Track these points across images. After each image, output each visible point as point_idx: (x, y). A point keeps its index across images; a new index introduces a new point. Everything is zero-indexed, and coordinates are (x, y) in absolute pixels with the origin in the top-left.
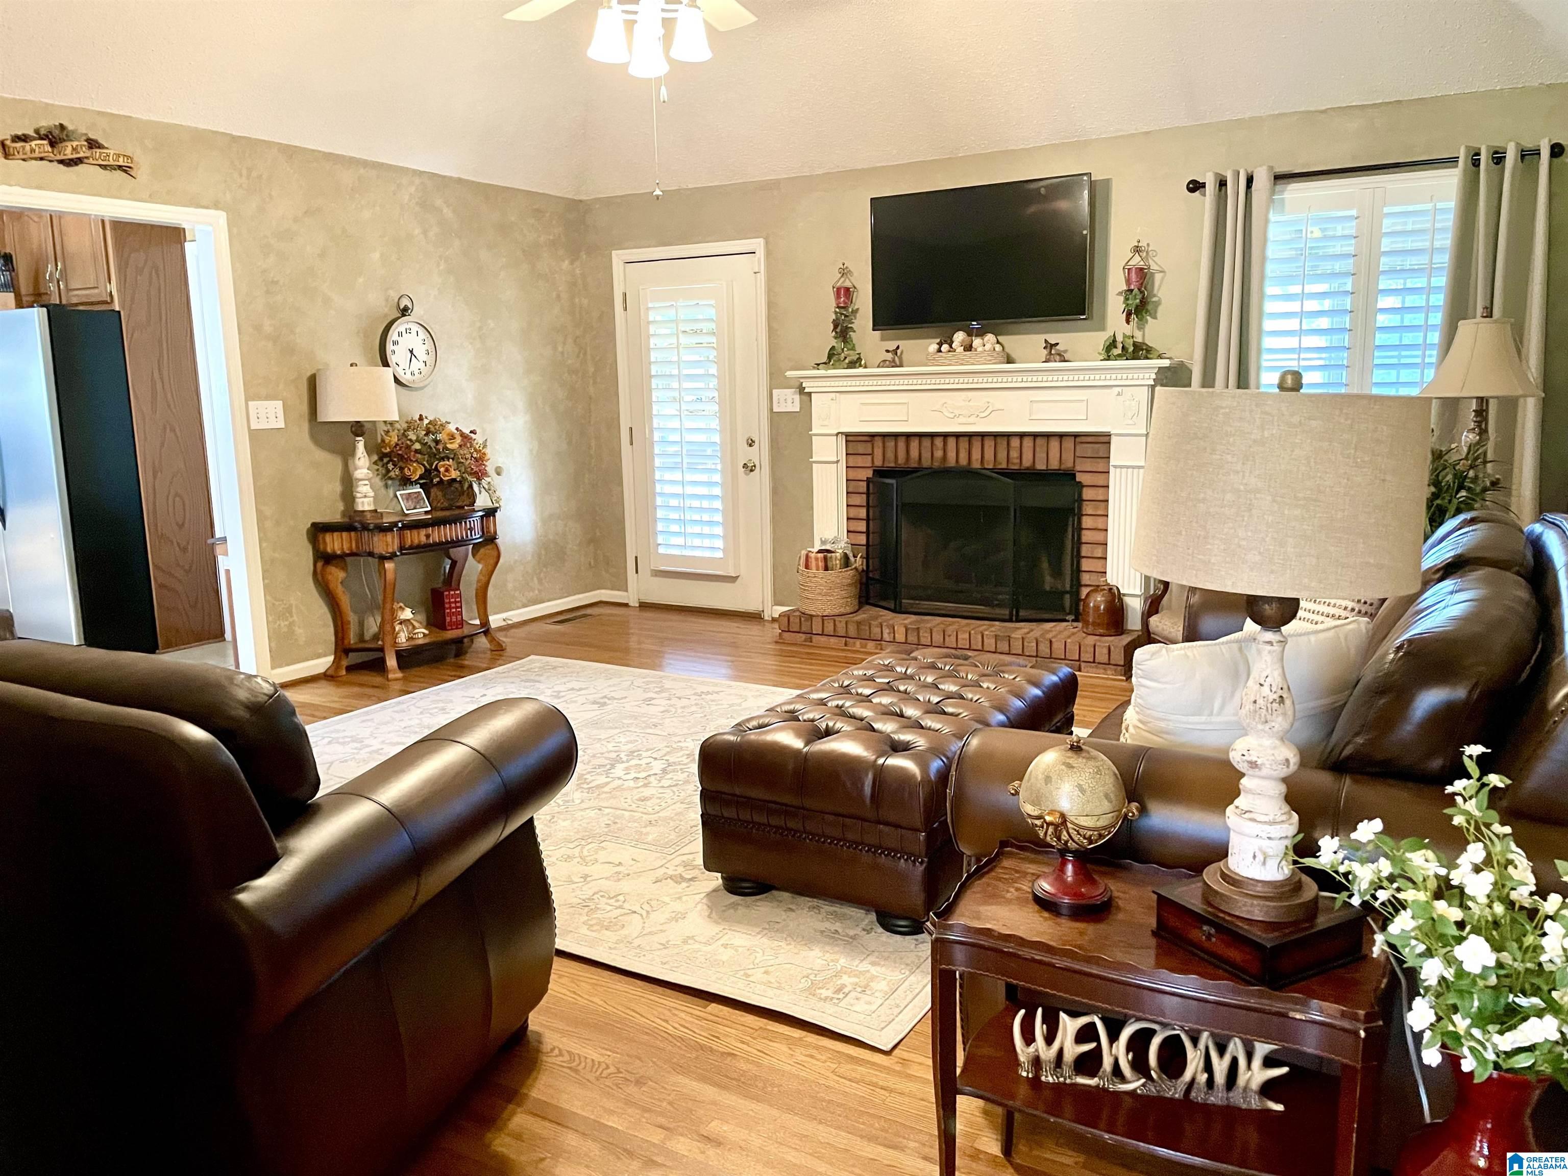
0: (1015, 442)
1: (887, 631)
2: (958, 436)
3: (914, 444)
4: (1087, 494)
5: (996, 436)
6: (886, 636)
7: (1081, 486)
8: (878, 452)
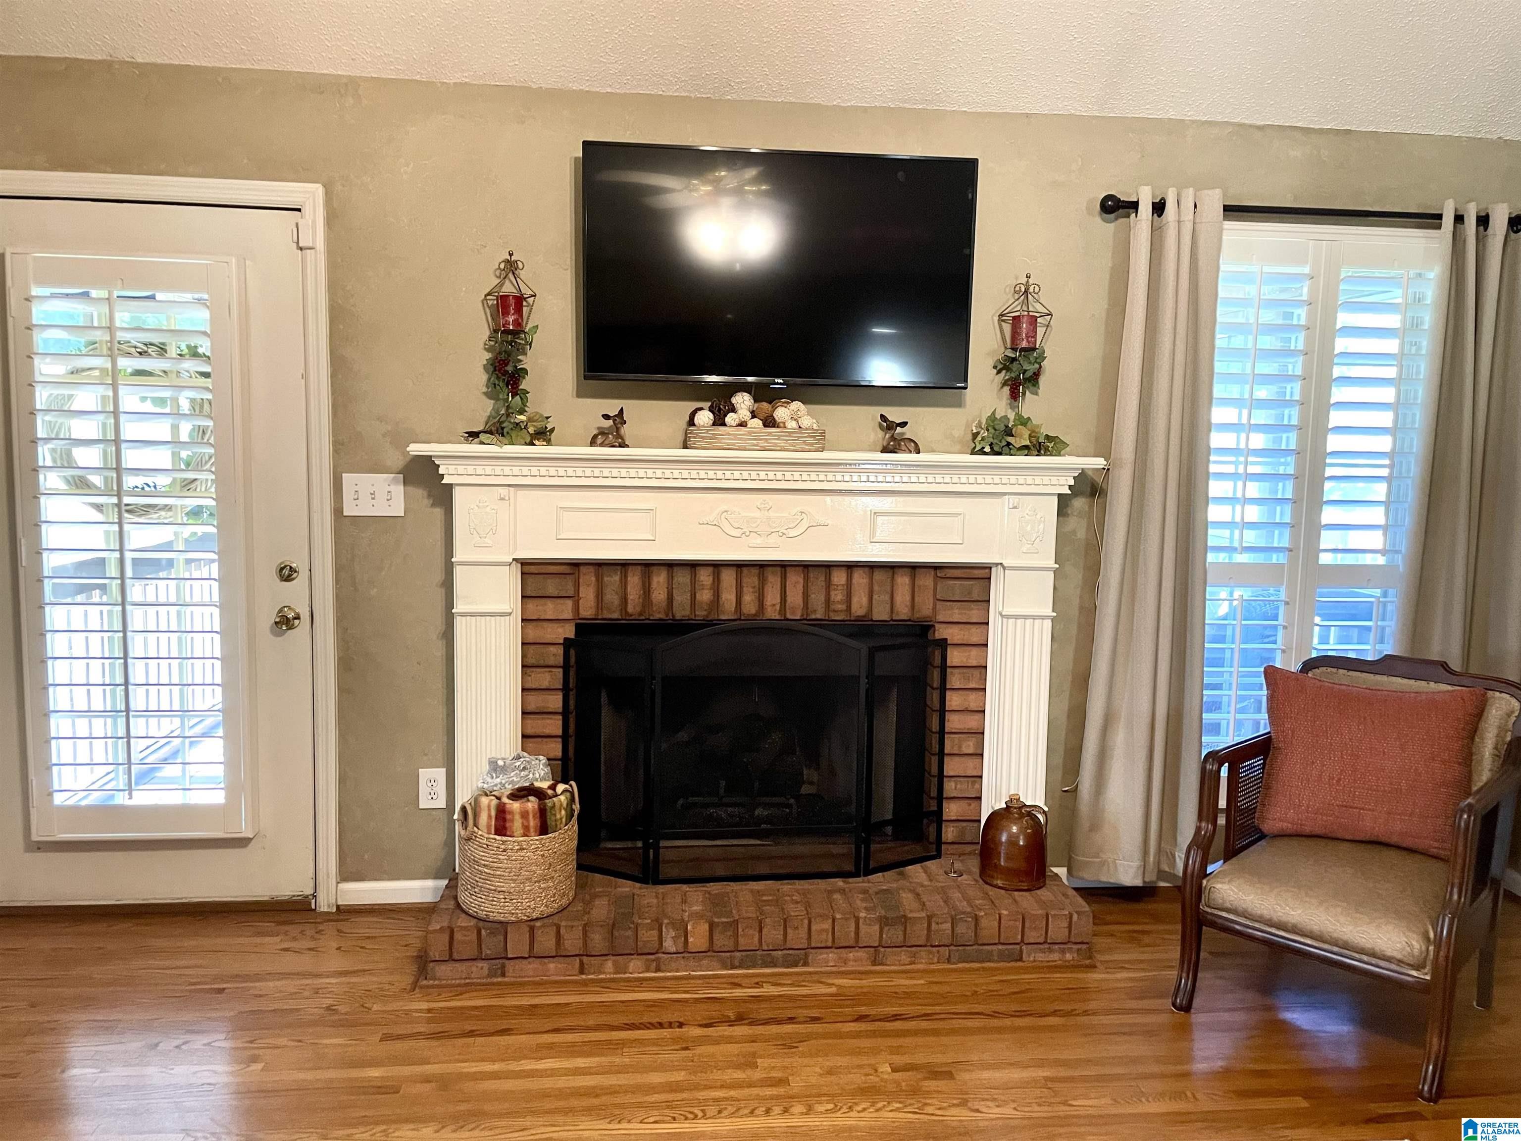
0: (839, 578)
1: (673, 933)
2: (739, 566)
3: (659, 579)
4: (955, 657)
5: (806, 567)
6: (669, 944)
7: (943, 644)
8: (588, 595)
